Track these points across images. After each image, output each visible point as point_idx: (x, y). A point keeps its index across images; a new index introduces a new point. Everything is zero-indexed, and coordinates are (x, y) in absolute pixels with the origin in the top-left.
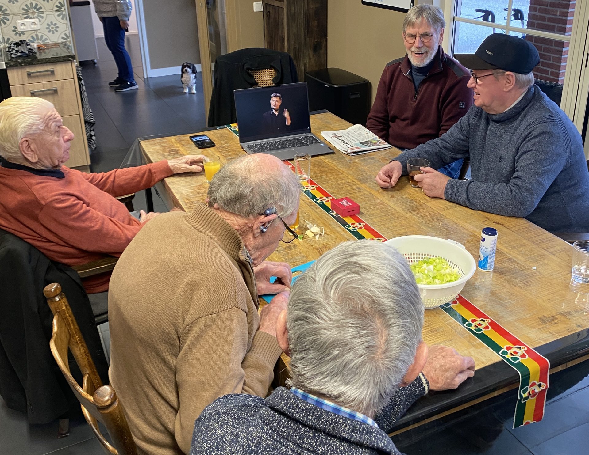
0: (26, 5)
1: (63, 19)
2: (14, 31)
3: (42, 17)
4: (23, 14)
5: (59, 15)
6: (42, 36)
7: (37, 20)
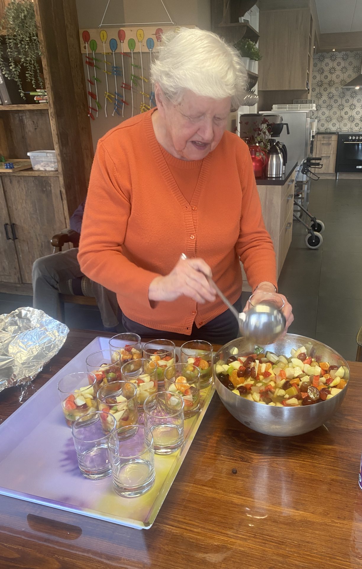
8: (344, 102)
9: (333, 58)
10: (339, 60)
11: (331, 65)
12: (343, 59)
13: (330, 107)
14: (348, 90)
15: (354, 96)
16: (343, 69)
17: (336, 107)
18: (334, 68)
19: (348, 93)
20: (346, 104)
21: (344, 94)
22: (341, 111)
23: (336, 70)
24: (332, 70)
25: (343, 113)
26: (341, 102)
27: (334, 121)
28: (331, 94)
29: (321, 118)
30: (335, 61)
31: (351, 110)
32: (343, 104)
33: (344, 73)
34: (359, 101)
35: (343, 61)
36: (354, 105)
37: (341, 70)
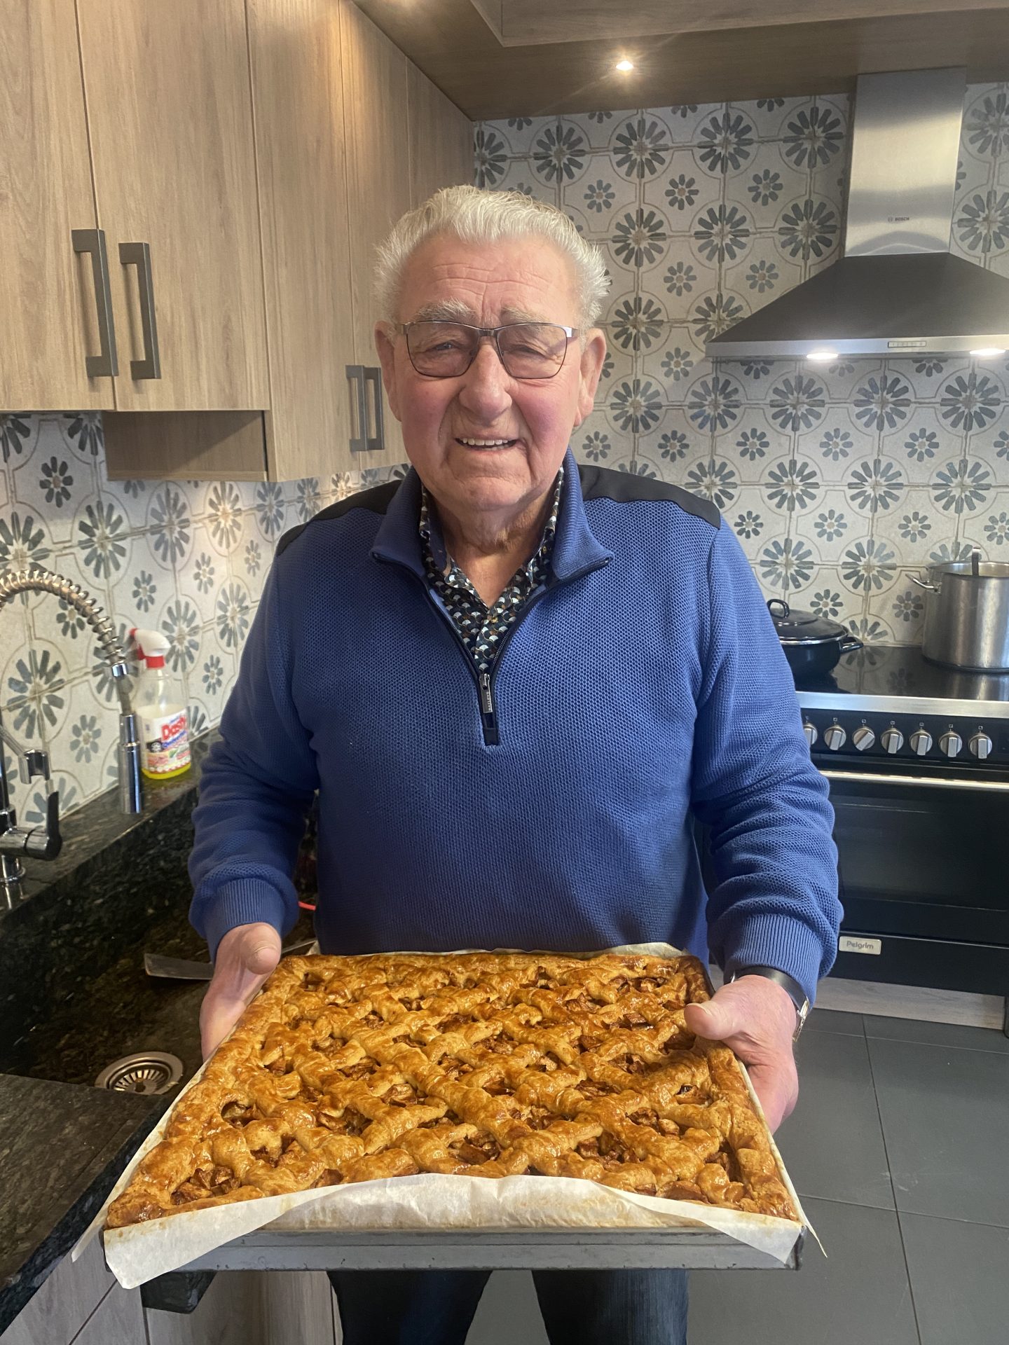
8: (728, 451)
9: (641, 149)
10: (681, 164)
12: (713, 157)
14: (756, 367)
15: (803, 409)
16: (716, 228)
18: (645, 220)
19: (759, 391)
20: (743, 468)
21: (727, 396)
23: (662, 236)
24: (639, 238)
26: (713, 452)
28: (641, 399)
30: (653, 171)
31: (779, 505)
32: (724, 465)
33: (721, 253)
34: (834, 444)
35: (712, 168)
36: (800, 473)
37: (698, 235)
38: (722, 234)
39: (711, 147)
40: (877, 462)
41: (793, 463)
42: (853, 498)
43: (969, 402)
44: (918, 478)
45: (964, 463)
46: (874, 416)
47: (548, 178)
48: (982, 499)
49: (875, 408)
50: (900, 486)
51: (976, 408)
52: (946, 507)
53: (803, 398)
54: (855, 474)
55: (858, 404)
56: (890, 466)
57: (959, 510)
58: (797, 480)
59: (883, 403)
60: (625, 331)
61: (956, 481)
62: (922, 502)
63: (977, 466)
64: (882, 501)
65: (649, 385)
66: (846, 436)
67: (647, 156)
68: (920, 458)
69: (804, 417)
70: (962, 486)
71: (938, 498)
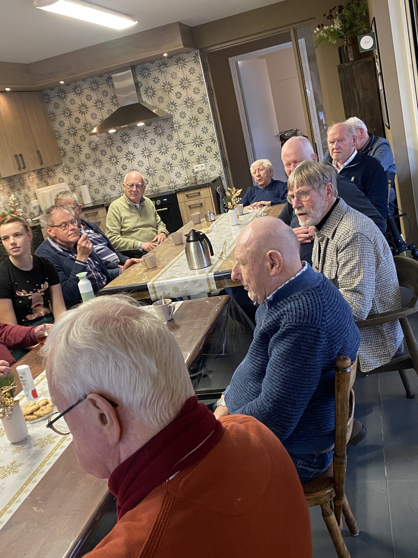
0: (198, 156)
1: (218, 162)
2: (193, 172)
3: (207, 162)
4: (197, 161)
5: (216, 160)
6: (207, 174)
7: (204, 164)
8: (115, 152)
9: (78, 90)
10: (87, 92)
11: (78, 101)
12: (93, 90)
13: (97, 163)
15: (127, 139)
16: (98, 104)
17: (106, 162)
18: (83, 105)
20: (119, 155)
21: (111, 140)
22: (115, 165)
23: (87, 108)
24: (83, 109)
25: (119, 168)
26: (112, 153)
27: (112, 182)
28: (93, 144)
29: (91, 182)
30: (82, 94)
31: (129, 161)
32: (115, 155)
33: (100, 109)
34: (136, 145)
35: (93, 91)
36: (131, 154)
37: (95, 106)
38: (99, 105)
39: (92, 87)
40: (145, 148)
41: (129, 151)
42: (143, 156)
43: (159, 131)
44: (155, 149)
45: (162, 144)
46: (141, 138)
47: (61, 100)
48: (168, 151)
49: (141, 136)
50: (151, 152)
51: (161, 132)
52: (162, 154)
53: (126, 137)
54: (142, 151)
55: (137, 136)
56: (148, 148)
57: (165, 154)
58: (131, 155)
59: (142, 134)
60: (86, 129)
61: (162, 148)
62: (157, 154)
63: (165, 144)
64: (149, 156)
65: (94, 140)
66: (137, 143)
67: (80, 91)
68: (153, 145)
69: (128, 141)
70: (164, 149)
71: (160, 153)
